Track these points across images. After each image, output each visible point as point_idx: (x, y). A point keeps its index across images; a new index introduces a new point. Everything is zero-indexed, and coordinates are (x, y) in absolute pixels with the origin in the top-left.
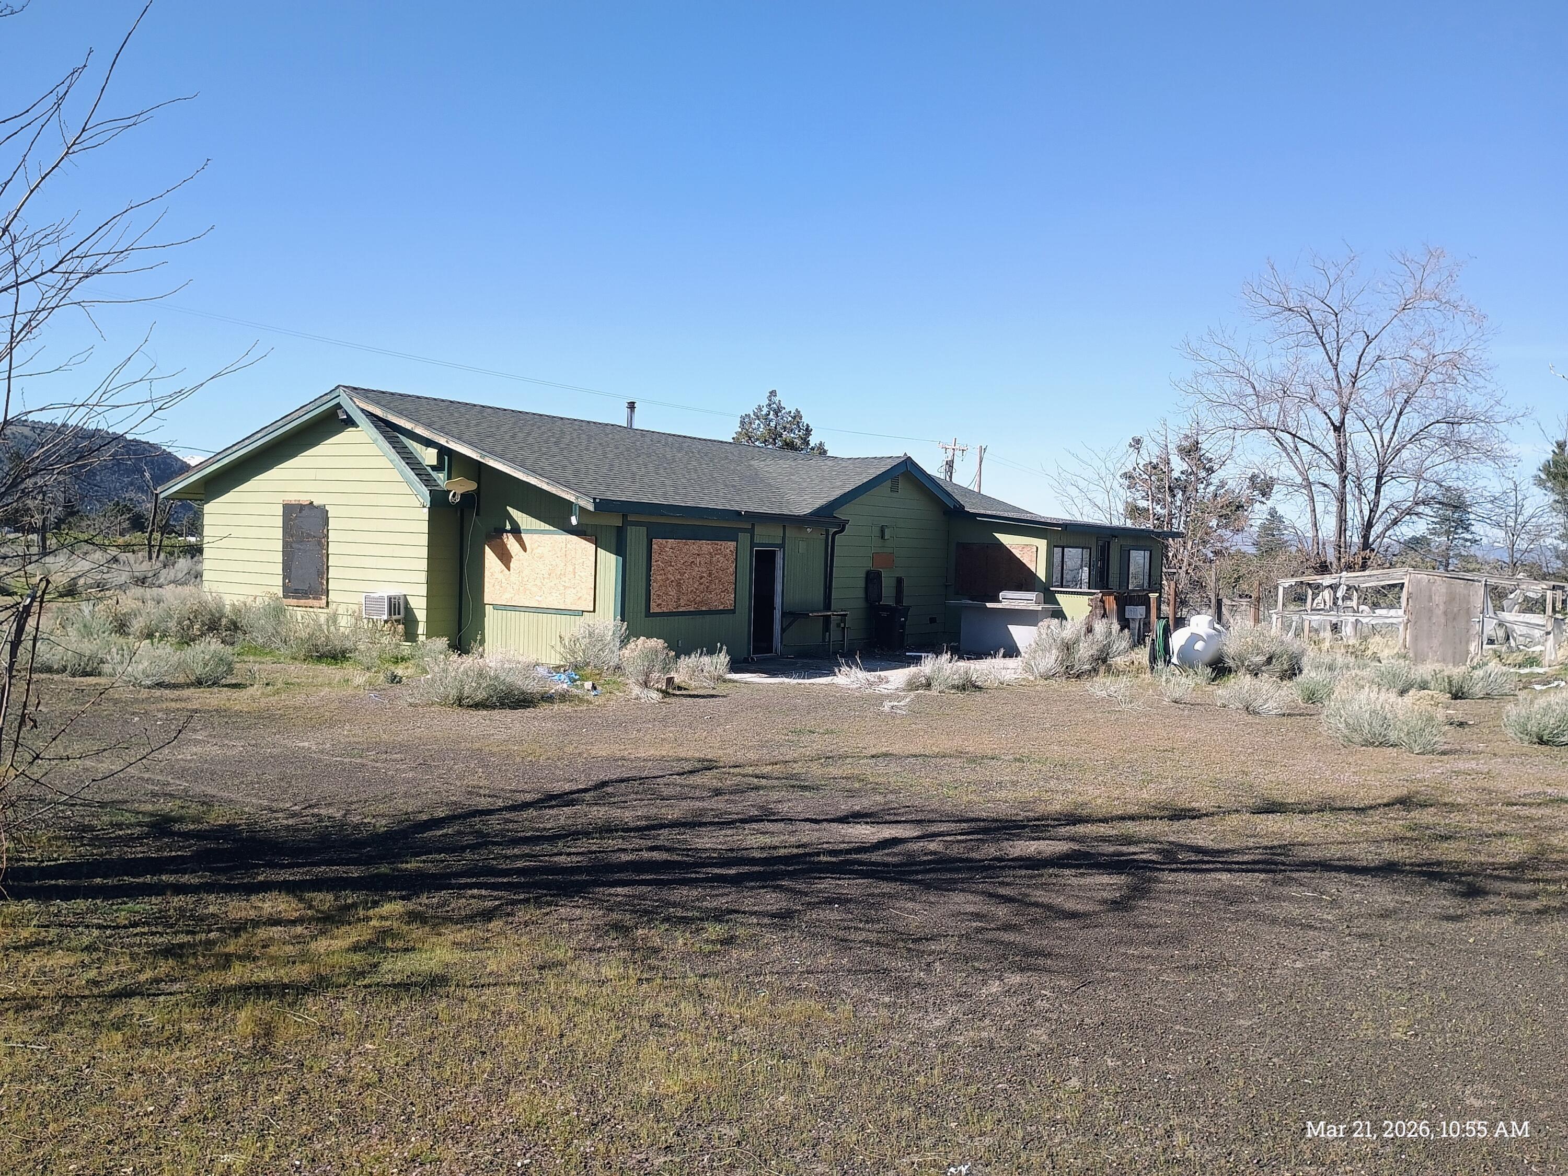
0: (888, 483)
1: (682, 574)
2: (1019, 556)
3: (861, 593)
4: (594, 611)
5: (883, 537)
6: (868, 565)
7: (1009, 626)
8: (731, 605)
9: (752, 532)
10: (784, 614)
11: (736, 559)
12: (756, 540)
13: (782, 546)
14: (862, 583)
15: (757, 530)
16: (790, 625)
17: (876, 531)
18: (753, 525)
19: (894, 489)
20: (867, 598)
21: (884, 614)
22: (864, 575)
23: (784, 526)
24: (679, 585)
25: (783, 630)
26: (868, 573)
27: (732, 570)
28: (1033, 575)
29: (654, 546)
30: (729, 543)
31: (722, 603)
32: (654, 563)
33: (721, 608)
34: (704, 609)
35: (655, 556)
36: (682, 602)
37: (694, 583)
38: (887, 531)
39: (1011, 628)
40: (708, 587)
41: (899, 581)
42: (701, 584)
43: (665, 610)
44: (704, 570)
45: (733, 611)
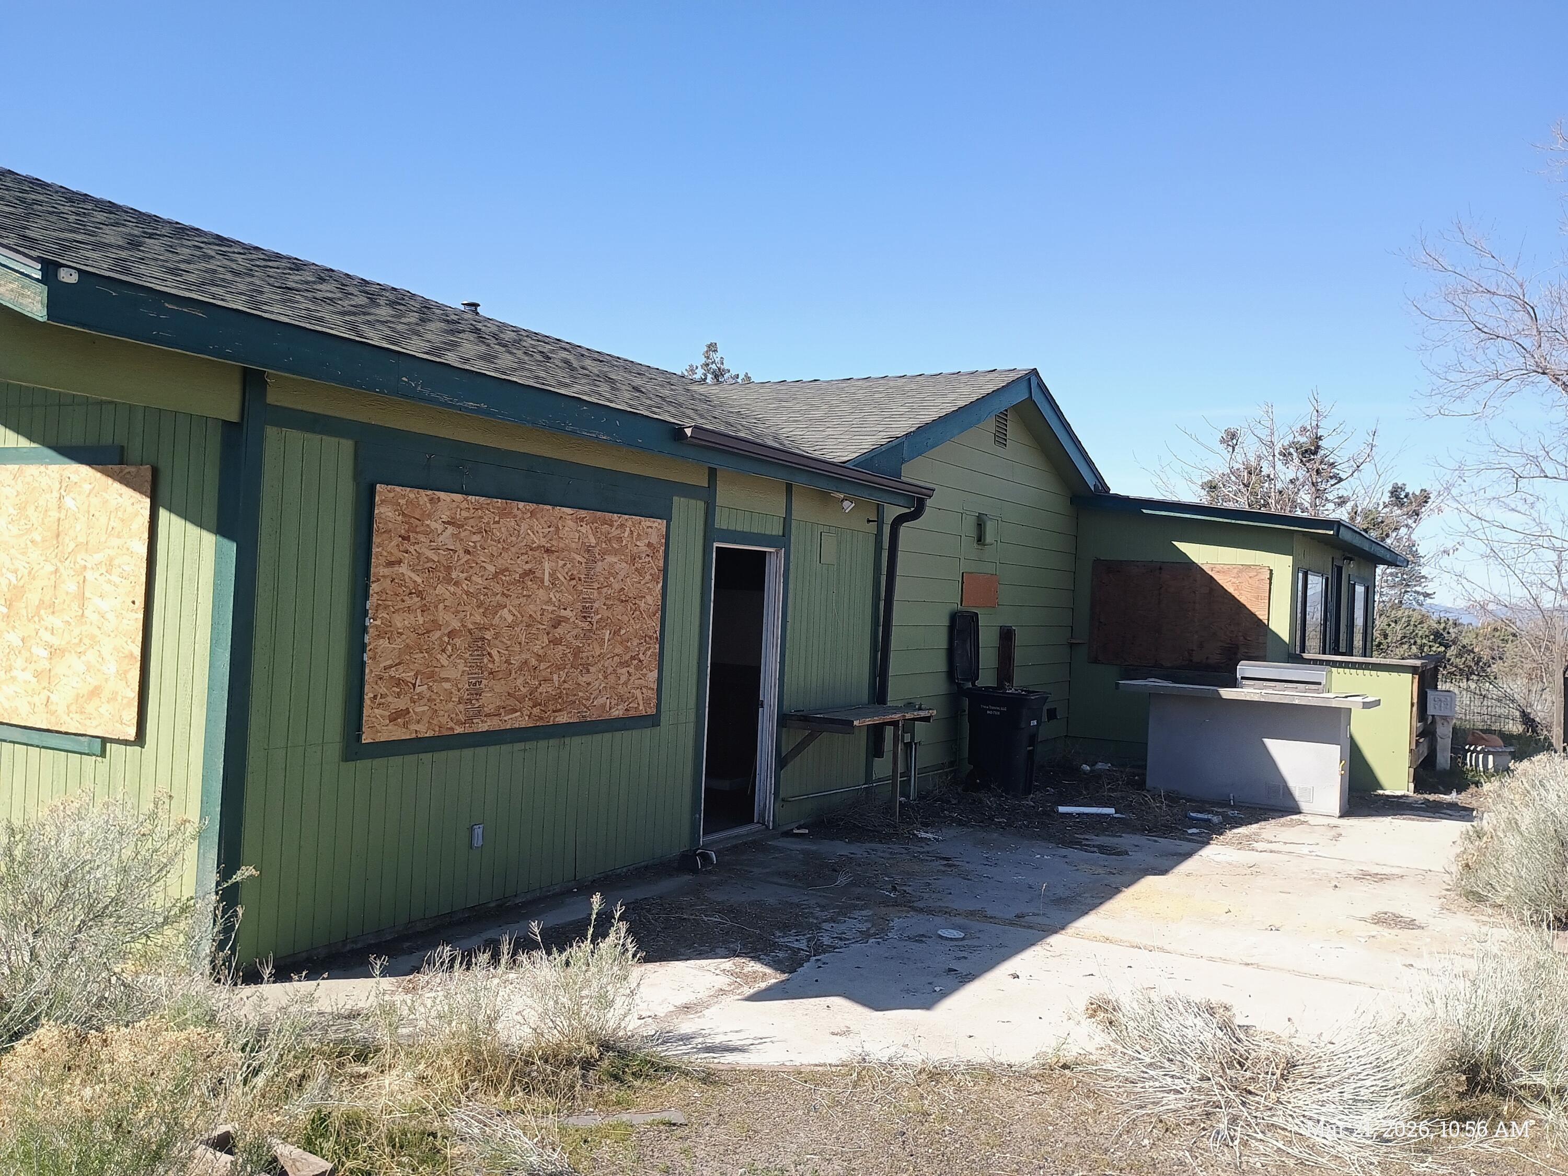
0: (990, 425)
1: (491, 611)
2: (1231, 590)
3: (940, 664)
4: (140, 738)
5: (980, 539)
6: (951, 600)
7: (1266, 741)
8: (647, 701)
9: (708, 496)
10: (784, 720)
11: (665, 570)
12: (722, 521)
13: (783, 541)
14: (941, 641)
15: (725, 495)
16: (799, 749)
17: (969, 528)
18: (712, 473)
19: (1001, 439)
20: (951, 673)
21: (993, 711)
22: (945, 622)
23: (789, 488)
24: (478, 644)
25: (782, 762)
26: (954, 617)
27: (652, 600)
28: (1260, 628)
29: (383, 511)
30: (646, 522)
31: (621, 699)
32: (378, 568)
33: (617, 712)
34: (563, 718)
35: (383, 547)
36: (489, 701)
37: (534, 638)
38: (990, 528)
39: (1274, 746)
40: (577, 652)
41: (1006, 635)
42: (556, 642)
43: (423, 730)
44: (568, 598)
45: (652, 721)
